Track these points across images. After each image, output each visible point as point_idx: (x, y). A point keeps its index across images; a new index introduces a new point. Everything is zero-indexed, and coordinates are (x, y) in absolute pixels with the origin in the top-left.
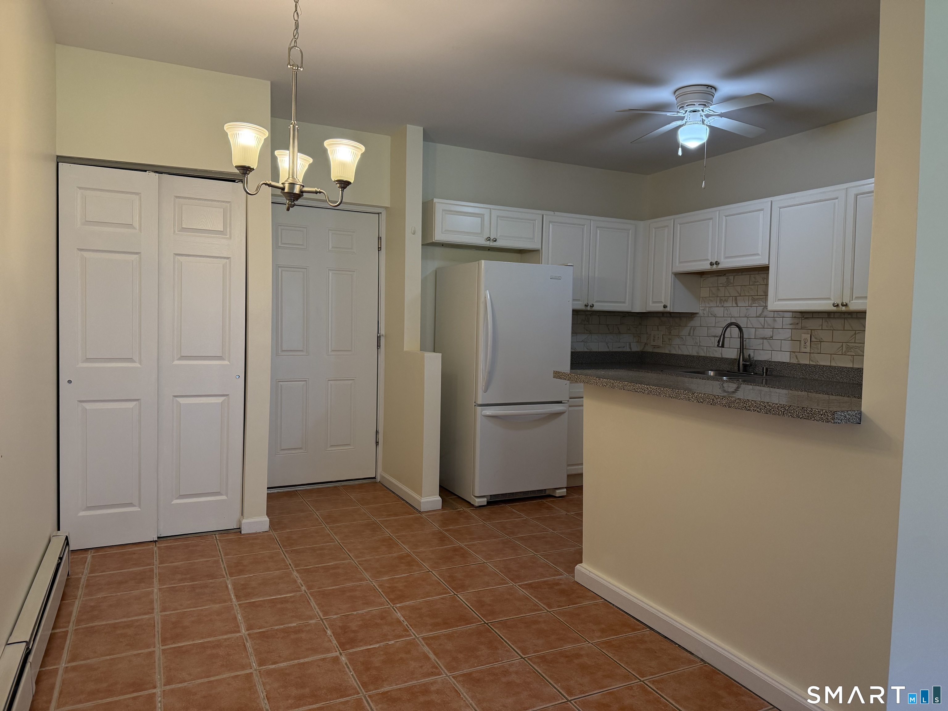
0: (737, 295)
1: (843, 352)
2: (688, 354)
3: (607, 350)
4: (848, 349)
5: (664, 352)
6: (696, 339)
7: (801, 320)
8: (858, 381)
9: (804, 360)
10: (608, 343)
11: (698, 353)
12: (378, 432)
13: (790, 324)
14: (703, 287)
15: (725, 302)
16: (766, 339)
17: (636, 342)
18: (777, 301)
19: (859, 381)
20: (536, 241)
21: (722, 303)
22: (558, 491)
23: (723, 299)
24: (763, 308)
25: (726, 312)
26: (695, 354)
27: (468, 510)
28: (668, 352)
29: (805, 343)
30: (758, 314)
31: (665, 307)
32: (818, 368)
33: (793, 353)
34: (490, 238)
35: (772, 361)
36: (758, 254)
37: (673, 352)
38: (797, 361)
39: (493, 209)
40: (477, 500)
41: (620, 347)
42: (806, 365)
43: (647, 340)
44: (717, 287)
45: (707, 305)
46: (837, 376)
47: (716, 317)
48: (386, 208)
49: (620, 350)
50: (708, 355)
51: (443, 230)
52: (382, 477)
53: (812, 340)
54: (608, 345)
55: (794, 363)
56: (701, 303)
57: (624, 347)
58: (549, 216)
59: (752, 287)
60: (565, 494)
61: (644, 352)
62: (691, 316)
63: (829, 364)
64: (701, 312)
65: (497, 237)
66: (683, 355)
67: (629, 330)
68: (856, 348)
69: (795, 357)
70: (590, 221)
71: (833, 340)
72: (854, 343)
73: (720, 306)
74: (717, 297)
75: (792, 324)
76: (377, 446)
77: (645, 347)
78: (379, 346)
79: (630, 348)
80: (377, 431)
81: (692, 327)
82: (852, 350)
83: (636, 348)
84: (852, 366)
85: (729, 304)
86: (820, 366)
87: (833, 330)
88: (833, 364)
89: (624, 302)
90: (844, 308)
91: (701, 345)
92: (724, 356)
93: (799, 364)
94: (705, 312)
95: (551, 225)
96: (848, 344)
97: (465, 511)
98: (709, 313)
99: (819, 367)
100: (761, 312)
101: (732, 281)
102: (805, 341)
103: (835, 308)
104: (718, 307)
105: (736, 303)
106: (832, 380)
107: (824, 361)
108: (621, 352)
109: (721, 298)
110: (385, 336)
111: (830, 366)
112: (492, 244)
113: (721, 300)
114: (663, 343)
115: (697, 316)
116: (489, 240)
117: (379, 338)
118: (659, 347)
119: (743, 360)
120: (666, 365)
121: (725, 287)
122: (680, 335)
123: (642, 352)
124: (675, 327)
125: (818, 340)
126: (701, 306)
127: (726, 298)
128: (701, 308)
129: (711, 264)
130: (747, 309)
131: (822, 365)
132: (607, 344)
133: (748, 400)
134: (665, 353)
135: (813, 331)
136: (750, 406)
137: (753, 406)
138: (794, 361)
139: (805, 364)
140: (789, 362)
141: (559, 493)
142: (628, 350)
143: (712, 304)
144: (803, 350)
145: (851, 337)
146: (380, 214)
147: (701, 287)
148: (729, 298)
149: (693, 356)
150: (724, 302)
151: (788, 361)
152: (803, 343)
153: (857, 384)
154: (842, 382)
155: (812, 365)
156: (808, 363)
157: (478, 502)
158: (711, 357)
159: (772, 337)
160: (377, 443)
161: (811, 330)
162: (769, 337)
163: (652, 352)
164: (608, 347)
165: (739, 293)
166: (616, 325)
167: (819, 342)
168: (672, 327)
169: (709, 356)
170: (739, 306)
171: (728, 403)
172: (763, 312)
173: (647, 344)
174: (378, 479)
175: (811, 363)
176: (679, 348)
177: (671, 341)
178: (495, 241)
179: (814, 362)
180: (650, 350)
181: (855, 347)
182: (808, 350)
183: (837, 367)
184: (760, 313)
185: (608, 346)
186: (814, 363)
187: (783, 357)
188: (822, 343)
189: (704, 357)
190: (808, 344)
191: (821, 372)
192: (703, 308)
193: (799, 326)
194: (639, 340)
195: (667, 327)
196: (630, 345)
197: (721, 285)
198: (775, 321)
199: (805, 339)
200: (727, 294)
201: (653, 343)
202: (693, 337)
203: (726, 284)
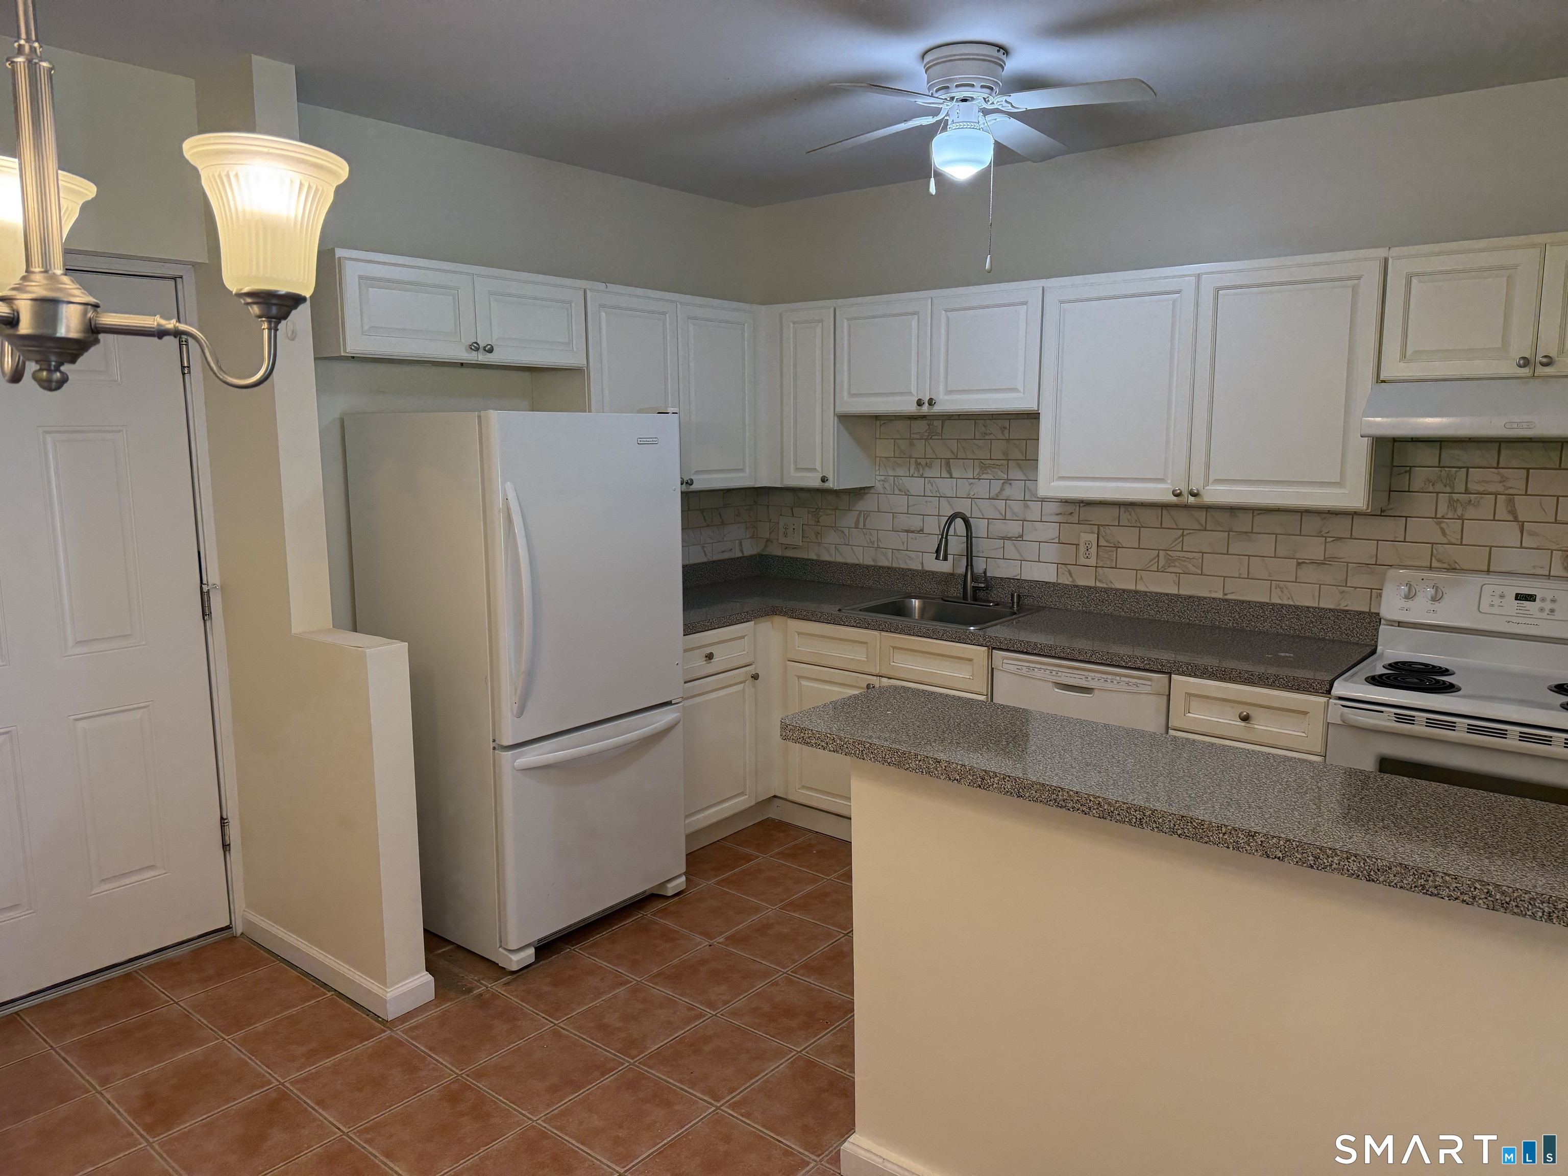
0: (949, 455)
1: (1160, 568)
2: (856, 562)
3: (704, 560)
4: (1169, 562)
5: (806, 557)
6: (871, 534)
7: (1078, 508)
8: (1189, 619)
9: (1086, 580)
10: (706, 545)
11: (874, 560)
12: (226, 821)
13: (1057, 514)
14: (880, 438)
15: (927, 469)
16: (1010, 539)
17: (750, 538)
18: (1057, 480)
19: (1191, 619)
20: (575, 350)
21: (921, 470)
22: (670, 885)
23: (923, 462)
24: (1003, 483)
25: (928, 487)
26: (869, 562)
27: (497, 987)
28: (815, 557)
29: (1087, 550)
30: (993, 494)
31: (824, 480)
32: (1113, 594)
33: (1063, 566)
34: (476, 343)
35: (1022, 578)
36: (1015, 390)
37: (826, 557)
38: (1071, 579)
39: (479, 275)
40: (515, 958)
41: (723, 552)
42: (1091, 588)
43: (770, 533)
44: (910, 439)
45: (891, 473)
46: (1149, 608)
47: (909, 495)
48: (194, 265)
49: (726, 556)
50: (895, 565)
51: (366, 328)
52: (247, 923)
53: (1099, 544)
54: (705, 549)
55: (1066, 585)
56: (877, 469)
57: (731, 550)
58: (598, 292)
59: (980, 443)
60: (683, 887)
61: (766, 556)
62: (859, 493)
63: (1133, 588)
64: (879, 486)
65: (492, 342)
66: (846, 564)
67: (737, 516)
68: (1185, 561)
69: (1067, 574)
70: (675, 304)
71: (1141, 544)
72: (1179, 551)
73: (916, 475)
74: (911, 458)
75: (1061, 514)
76: (227, 853)
77: (766, 546)
78: (206, 614)
79: (742, 551)
80: (222, 818)
81: (861, 511)
82: (1177, 564)
83: (750, 549)
84: (1176, 592)
85: (934, 472)
86: (1117, 590)
87: (1140, 527)
88: (1141, 588)
89: (742, 470)
90: (1192, 499)
91: (881, 546)
92: (927, 568)
93: (1077, 586)
94: (887, 485)
95: (603, 314)
96: (1168, 552)
97: (493, 994)
98: (895, 487)
99: (1114, 592)
100: (998, 490)
101: (939, 430)
102: (1087, 545)
103: (1175, 498)
104: (912, 476)
105: (950, 472)
106: (1140, 616)
107: (1123, 581)
108: (728, 560)
109: (919, 461)
110: (223, 589)
111: (1136, 592)
112: (482, 358)
113: (918, 464)
114: (804, 540)
115: (871, 492)
116: (477, 349)
117: (205, 597)
118: (795, 548)
119: (972, 580)
120: (813, 581)
121: (925, 439)
122: (837, 525)
123: (763, 555)
124: (828, 512)
125: (1112, 545)
126: (877, 473)
127: (928, 460)
128: (878, 478)
129: (920, 403)
130: (971, 484)
131: (1120, 589)
132: (703, 547)
133: (1431, 871)
134: (810, 560)
135: (1101, 528)
136: (1440, 886)
137: (1448, 887)
138: (1065, 580)
139: (1088, 587)
140: (1055, 581)
141: (672, 888)
142: (739, 554)
143: (900, 472)
144: (1082, 561)
145: (1175, 541)
146: (179, 280)
147: (876, 439)
148: (933, 461)
149: (868, 567)
150: (923, 469)
151: (1053, 580)
152: (1082, 549)
153: (1188, 624)
154: (1159, 620)
155: (1102, 588)
156: (1092, 584)
157: (517, 960)
158: (903, 569)
159: (1021, 536)
160: (226, 847)
161: (1098, 525)
162: (1017, 536)
163: (783, 557)
164: (706, 554)
165: (953, 453)
166: (717, 509)
167: (1115, 549)
168: (822, 510)
169: (898, 566)
170: (954, 476)
171: (1365, 869)
172: (1002, 489)
173: (772, 542)
174: (239, 929)
175: (1099, 584)
176: (837, 551)
177: (819, 536)
178: (491, 351)
179: (1103, 583)
180: (778, 552)
181: (1183, 559)
182: (1093, 561)
183: (1149, 592)
184: (997, 492)
185: (705, 551)
186: (1105, 586)
187: (1045, 573)
188: (1119, 549)
189: (889, 568)
190: (1093, 550)
191: (1118, 601)
192: (883, 478)
193: (1075, 519)
194: (756, 533)
195: (809, 509)
196: (741, 544)
197: (918, 437)
198: (1026, 506)
199: (1087, 543)
200: (930, 454)
201: (782, 540)
202: (864, 530)
203: (926, 434)
